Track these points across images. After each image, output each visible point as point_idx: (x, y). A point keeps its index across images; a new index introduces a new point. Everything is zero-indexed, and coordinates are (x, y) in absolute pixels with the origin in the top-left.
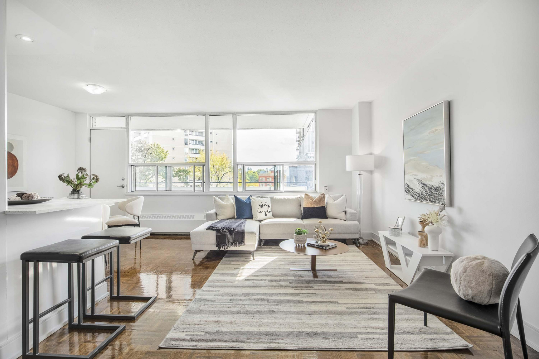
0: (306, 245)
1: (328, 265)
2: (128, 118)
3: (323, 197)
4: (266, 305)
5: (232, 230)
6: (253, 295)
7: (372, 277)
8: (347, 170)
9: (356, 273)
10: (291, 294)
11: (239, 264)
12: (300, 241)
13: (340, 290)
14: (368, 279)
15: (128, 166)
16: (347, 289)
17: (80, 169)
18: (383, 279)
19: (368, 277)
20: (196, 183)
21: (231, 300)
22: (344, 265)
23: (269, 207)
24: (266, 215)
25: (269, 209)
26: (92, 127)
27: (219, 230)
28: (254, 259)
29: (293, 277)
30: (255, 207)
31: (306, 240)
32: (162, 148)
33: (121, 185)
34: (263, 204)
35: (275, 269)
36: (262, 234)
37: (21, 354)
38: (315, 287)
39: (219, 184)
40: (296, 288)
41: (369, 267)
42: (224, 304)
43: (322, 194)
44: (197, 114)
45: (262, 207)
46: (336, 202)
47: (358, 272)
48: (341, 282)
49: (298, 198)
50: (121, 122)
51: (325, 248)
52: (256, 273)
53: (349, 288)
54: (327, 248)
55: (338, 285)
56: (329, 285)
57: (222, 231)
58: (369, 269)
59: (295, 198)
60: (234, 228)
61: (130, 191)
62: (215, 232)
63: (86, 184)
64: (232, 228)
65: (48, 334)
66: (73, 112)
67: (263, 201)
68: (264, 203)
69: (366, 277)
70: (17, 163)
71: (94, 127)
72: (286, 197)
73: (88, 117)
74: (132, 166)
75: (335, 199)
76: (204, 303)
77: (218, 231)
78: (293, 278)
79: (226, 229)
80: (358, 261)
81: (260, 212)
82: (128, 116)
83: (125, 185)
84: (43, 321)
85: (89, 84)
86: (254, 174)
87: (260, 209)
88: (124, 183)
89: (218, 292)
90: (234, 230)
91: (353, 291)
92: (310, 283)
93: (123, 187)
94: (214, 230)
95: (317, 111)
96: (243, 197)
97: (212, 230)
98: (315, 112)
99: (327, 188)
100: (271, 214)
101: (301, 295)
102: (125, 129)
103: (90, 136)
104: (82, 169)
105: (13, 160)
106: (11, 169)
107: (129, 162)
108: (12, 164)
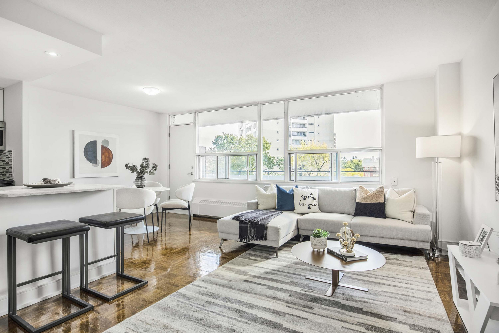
0: (326, 252)
1: (361, 280)
3: (381, 191)
4: (234, 319)
5: (255, 223)
6: (234, 303)
7: (415, 313)
8: (417, 157)
9: (394, 300)
10: (277, 311)
11: (257, 260)
12: (316, 245)
13: (347, 322)
14: (408, 314)
15: (195, 156)
16: (359, 324)
18: (433, 319)
19: (409, 312)
20: (298, 171)
21: (207, 302)
22: (385, 284)
23: (314, 199)
24: (309, 208)
25: (315, 202)
26: (170, 124)
27: (243, 221)
28: (277, 257)
29: (301, 289)
30: (297, 200)
31: (326, 245)
32: (266, 140)
33: (190, 172)
34: (306, 196)
35: (290, 273)
36: (301, 229)
37: (7, 313)
38: (316, 310)
39: (319, 172)
40: (290, 305)
41: (424, 295)
42: (196, 305)
43: (380, 188)
44: (251, 105)
45: (305, 199)
46: (401, 197)
47: (398, 299)
48: (360, 311)
49: (352, 191)
50: (189, 118)
51: (345, 259)
52: (265, 274)
53: (363, 322)
54: (348, 260)
55: (351, 313)
56: (338, 310)
57: (245, 222)
58: (421, 298)
59: (348, 190)
60: (257, 220)
61: (198, 178)
62: (238, 222)
63: (147, 172)
64: (256, 220)
65: (42, 298)
66: (157, 113)
67: (308, 192)
68: (309, 195)
69: (405, 310)
71: (173, 124)
72: (337, 189)
73: (168, 116)
74: (199, 156)
75: (400, 193)
76: (179, 299)
77: (241, 221)
78: (298, 289)
79: (249, 221)
80: (410, 282)
81: (303, 205)
82: (195, 113)
83: (193, 173)
84: (38, 287)
85: (146, 88)
86: (360, 162)
87: (303, 202)
88: (192, 171)
89: (205, 290)
90: (256, 223)
91: (366, 329)
92: (314, 302)
93: (192, 175)
94: (238, 220)
95: (383, 85)
96: (287, 188)
97: (237, 220)
98: (381, 87)
99: (395, 180)
100: (317, 207)
101: (287, 316)
102: (194, 124)
103: (169, 132)
104: (146, 159)
105: (109, 153)
106: (107, 160)
107: (197, 153)
108: (108, 156)
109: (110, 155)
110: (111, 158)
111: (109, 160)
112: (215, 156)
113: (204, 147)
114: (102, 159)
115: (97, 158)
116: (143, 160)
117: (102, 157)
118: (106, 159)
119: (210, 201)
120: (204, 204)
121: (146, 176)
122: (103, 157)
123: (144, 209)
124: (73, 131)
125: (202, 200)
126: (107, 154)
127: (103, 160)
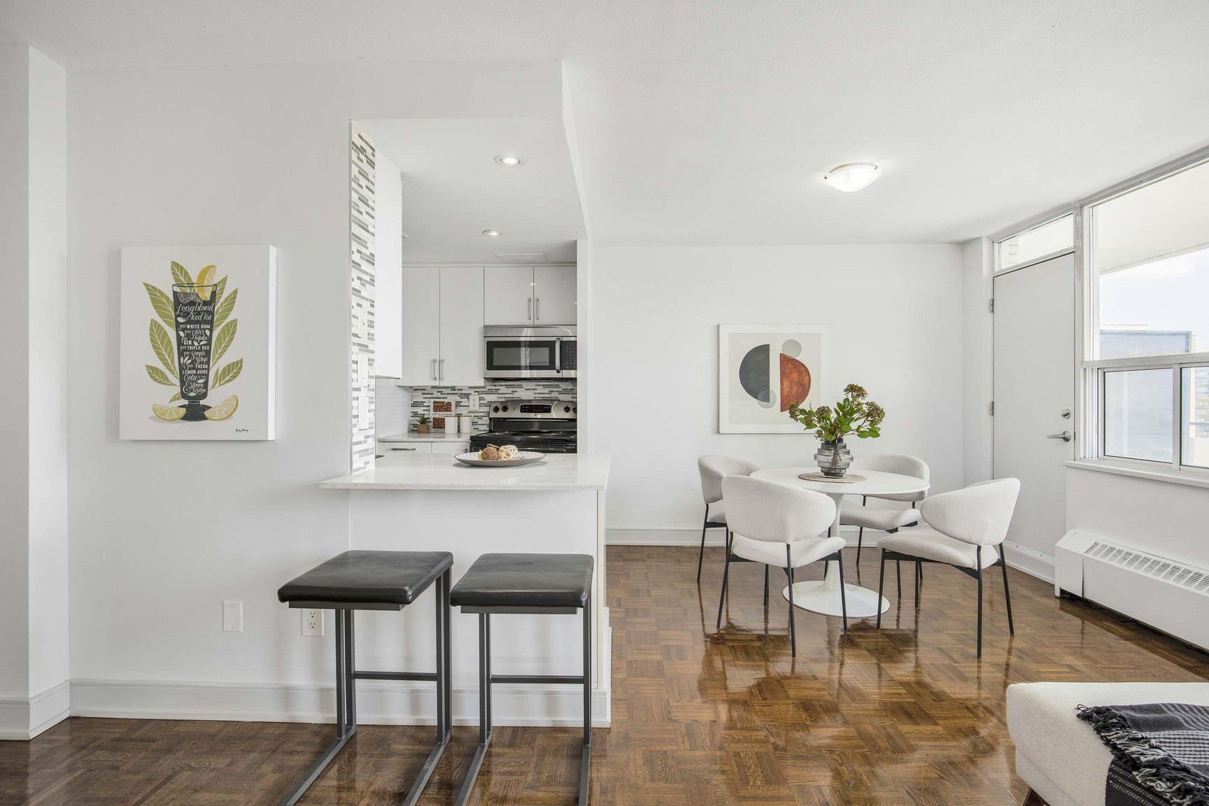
2: (1082, 215)
15: (1081, 372)
17: (851, 388)
26: (996, 269)
33: (1059, 432)
50: (1059, 235)
61: (1091, 456)
70: (808, 377)
71: (1003, 267)
73: (987, 246)
74: (1096, 370)
82: (1081, 207)
83: (1070, 434)
88: (1067, 426)
93: (1066, 440)
102: (1076, 253)
103: (991, 297)
104: (855, 390)
105: (800, 373)
106: (794, 390)
107: (1086, 359)
108: (799, 381)
109: (803, 379)
110: (807, 387)
111: (800, 392)
112: (1168, 367)
113: (1181, 334)
114: (782, 390)
115: (771, 388)
116: (846, 390)
117: (782, 384)
118: (792, 388)
119: (1137, 557)
120: (1106, 560)
121: (850, 439)
122: (786, 384)
123: (788, 546)
124: (718, 326)
125: (1102, 543)
126: (795, 376)
127: (786, 392)
